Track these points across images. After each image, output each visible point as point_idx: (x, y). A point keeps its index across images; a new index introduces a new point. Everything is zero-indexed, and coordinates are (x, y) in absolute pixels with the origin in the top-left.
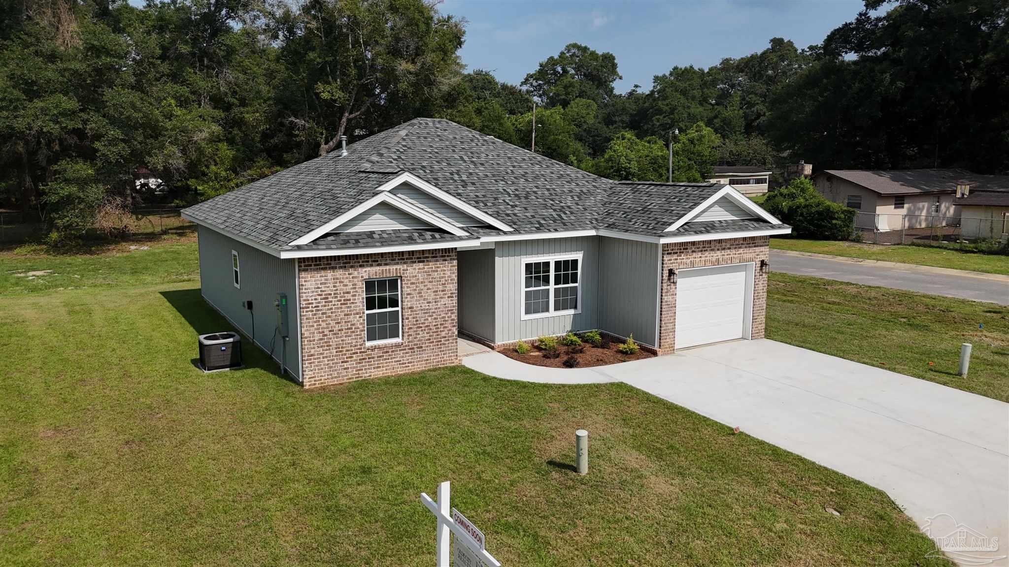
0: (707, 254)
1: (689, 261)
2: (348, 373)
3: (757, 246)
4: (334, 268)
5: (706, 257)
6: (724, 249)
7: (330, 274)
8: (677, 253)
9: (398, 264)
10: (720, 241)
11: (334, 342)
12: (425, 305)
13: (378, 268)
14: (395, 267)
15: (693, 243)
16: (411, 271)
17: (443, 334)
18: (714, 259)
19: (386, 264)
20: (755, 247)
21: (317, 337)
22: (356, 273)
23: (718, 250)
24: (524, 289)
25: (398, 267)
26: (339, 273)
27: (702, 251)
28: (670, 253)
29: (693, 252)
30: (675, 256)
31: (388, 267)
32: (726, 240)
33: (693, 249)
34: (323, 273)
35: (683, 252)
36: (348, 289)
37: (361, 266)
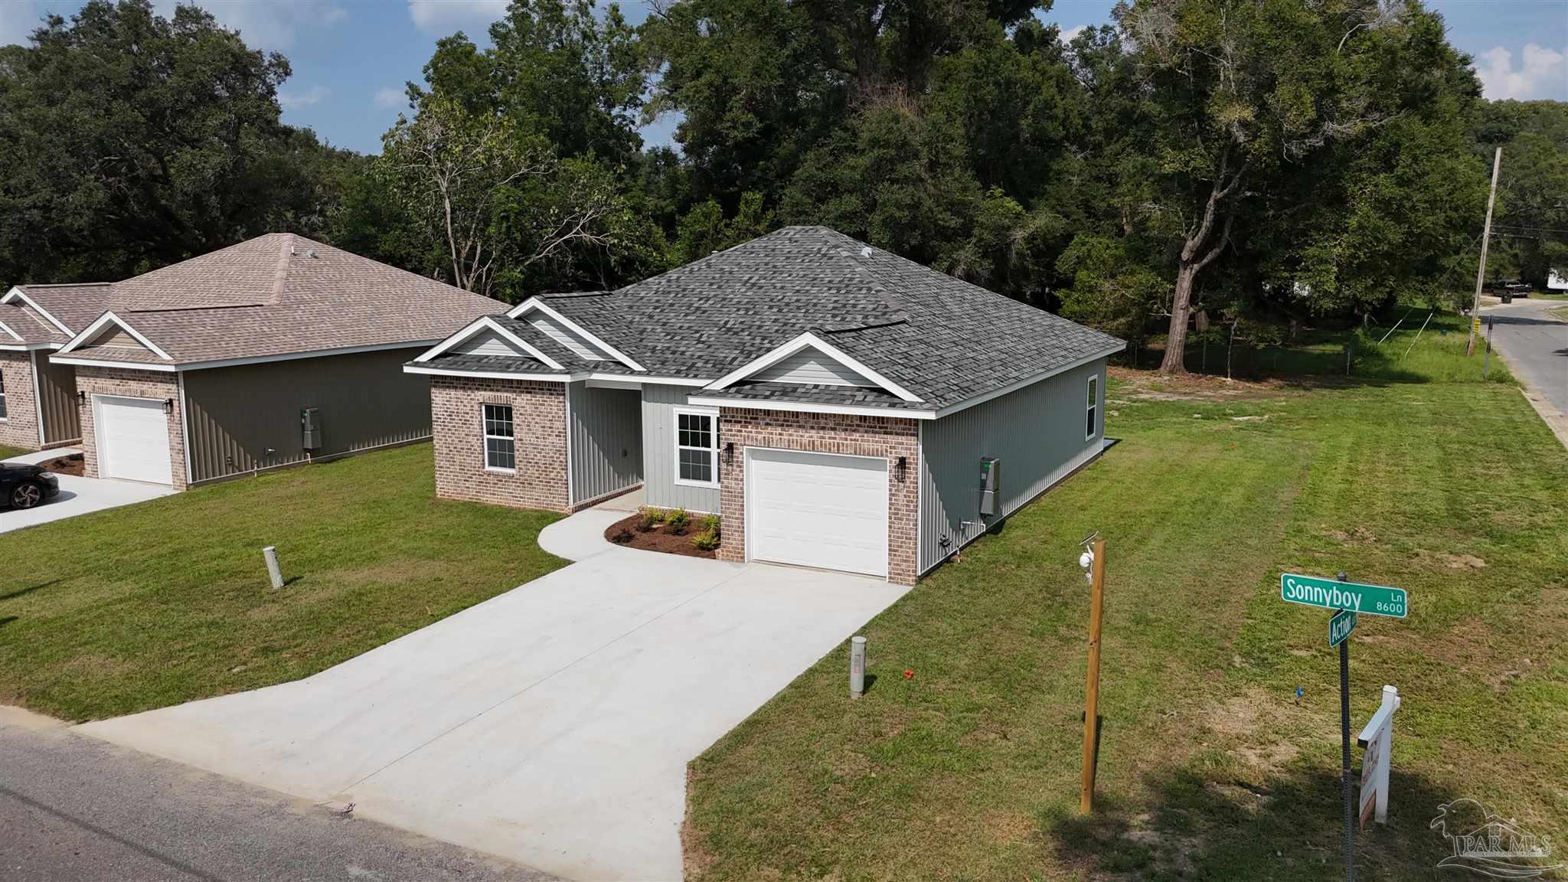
0: (791, 431)
1: (760, 437)
2: (468, 492)
3: (891, 433)
4: (455, 388)
5: (791, 435)
6: (823, 428)
7: (453, 393)
8: (740, 422)
9: (507, 391)
10: (815, 416)
11: (457, 458)
12: (533, 440)
13: (491, 393)
14: (505, 394)
15: (768, 412)
16: (520, 402)
17: (552, 475)
18: (805, 440)
19: (498, 391)
20: (885, 433)
21: (445, 451)
22: (473, 395)
23: (812, 428)
24: (677, 447)
25: (509, 395)
26: (460, 393)
27: (782, 425)
28: (730, 421)
29: (767, 424)
30: (738, 427)
31: (499, 394)
32: (826, 416)
33: (768, 421)
34: (448, 391)
35: (750, 423)
36: (467, 409)
37: (477, 389)
